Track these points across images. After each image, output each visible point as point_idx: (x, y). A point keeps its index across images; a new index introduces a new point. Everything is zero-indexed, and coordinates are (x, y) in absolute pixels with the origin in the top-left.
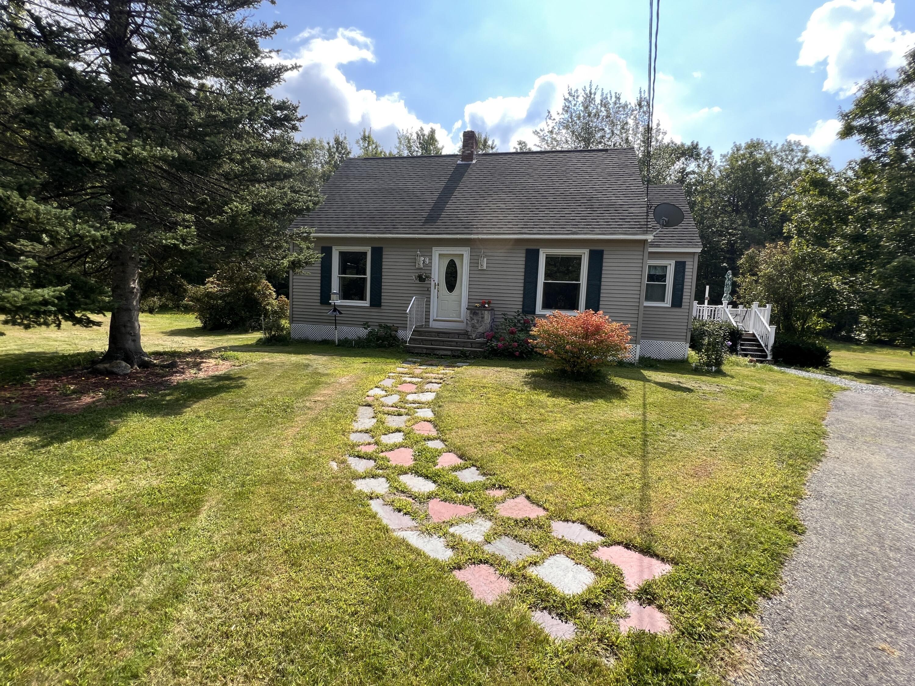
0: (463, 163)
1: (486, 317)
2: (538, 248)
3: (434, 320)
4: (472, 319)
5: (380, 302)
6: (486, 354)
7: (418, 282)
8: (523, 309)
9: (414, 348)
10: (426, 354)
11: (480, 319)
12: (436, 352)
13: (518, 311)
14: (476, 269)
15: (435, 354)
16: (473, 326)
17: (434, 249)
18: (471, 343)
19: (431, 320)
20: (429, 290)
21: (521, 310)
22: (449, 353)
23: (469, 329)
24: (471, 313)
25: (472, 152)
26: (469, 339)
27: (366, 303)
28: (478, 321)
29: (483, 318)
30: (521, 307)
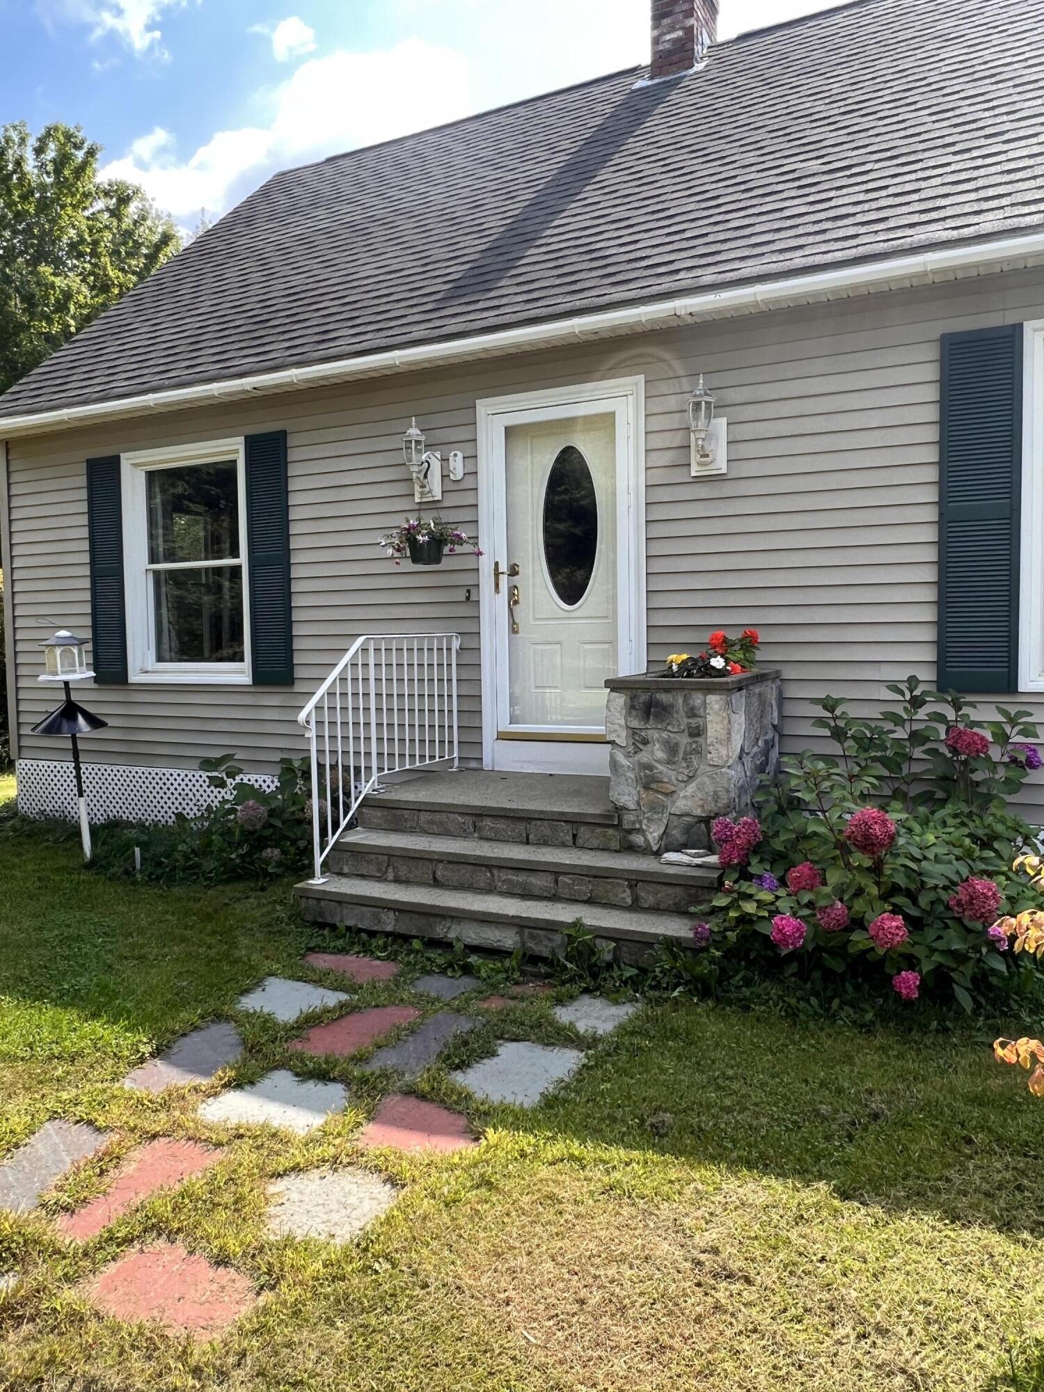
0: (656, 81)
1: (714, 728)
2: (1010, 319)
3: (503, 737)
4: (639, 741)
5: (290, 666)
6: (705, 968)
7: (408, 565)
8: (941, 664)
9: (342, 901)
10: (395, 936)
11: (684, 740)
12: (440, 930)
13: (913, 681)
14: (678, 475)
15: (433, 943)
16: (649, 781)
17: (484, 407)
18: (635, 880)
19: (488, 735)
20: (470, 597)
21: (927, 675)
22: (508, 939)
23: (626, 795)
24: (631, 707)
25: (689, 31)
26: (629, 848)
27: (238, 673)
28: (672, 749)
29: (697, 732)
30: (929, 654)
